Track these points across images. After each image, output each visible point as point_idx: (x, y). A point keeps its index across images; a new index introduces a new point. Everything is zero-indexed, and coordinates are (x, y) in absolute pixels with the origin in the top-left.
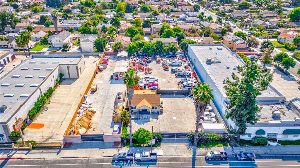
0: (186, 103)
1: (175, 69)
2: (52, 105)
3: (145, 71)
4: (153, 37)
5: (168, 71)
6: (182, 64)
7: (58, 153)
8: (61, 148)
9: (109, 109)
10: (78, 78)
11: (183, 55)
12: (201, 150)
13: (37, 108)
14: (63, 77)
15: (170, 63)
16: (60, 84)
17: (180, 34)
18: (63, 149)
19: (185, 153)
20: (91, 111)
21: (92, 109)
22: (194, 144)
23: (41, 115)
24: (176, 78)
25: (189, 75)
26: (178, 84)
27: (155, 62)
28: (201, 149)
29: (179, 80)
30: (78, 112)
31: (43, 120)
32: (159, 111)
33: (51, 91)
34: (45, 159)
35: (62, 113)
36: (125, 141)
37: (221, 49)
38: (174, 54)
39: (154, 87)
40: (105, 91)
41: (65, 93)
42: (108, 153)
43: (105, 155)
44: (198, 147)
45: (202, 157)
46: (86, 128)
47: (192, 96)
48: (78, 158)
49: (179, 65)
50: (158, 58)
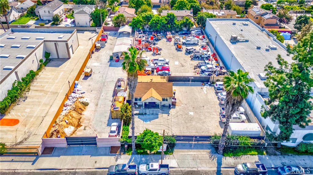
0: (206, 93)
1: (190, 49)
2: (32, 94)
3: (152, 51)
4: (163, 9)
5: (182, 51)
6: (198, 42)
7: (34, 162)
8: (38, 155)
9: (106, 100)
10: (69, 58)
11: (200, 32)
12: (228, 160)
13: (10, 98)
14: (50, 57)
15: (184, 41)
16: (45, 66)
17: (196, 6)
18: (41, 156)
19: (207, 164)
20: (83, 103)
21: (84, 100)
22: (219, 151)
23: (17, 107)
24: (191, 60)
25: (208, 56)
26: (195, 69)
27: (164, 40)
28: (228, 158)
29: (196, 62)
30: (65, 104)
31: (19, 114)
32: (171, 104)
33: (32, 76)
34: (16, 171)
35: (45, 105)
36: (126, 146)
37: (247, 25)
38: (188, 30)
39: (164, 71)
40: (103, 76)
41: (51, 78)
42: (103, 163)
43: (98, 165)
44: (224, 155)
45: (231, 171)
46: (74, 126)
47: (212, 84)
48: (60, 169)
49: (195, 44)
50: (169, 35)
